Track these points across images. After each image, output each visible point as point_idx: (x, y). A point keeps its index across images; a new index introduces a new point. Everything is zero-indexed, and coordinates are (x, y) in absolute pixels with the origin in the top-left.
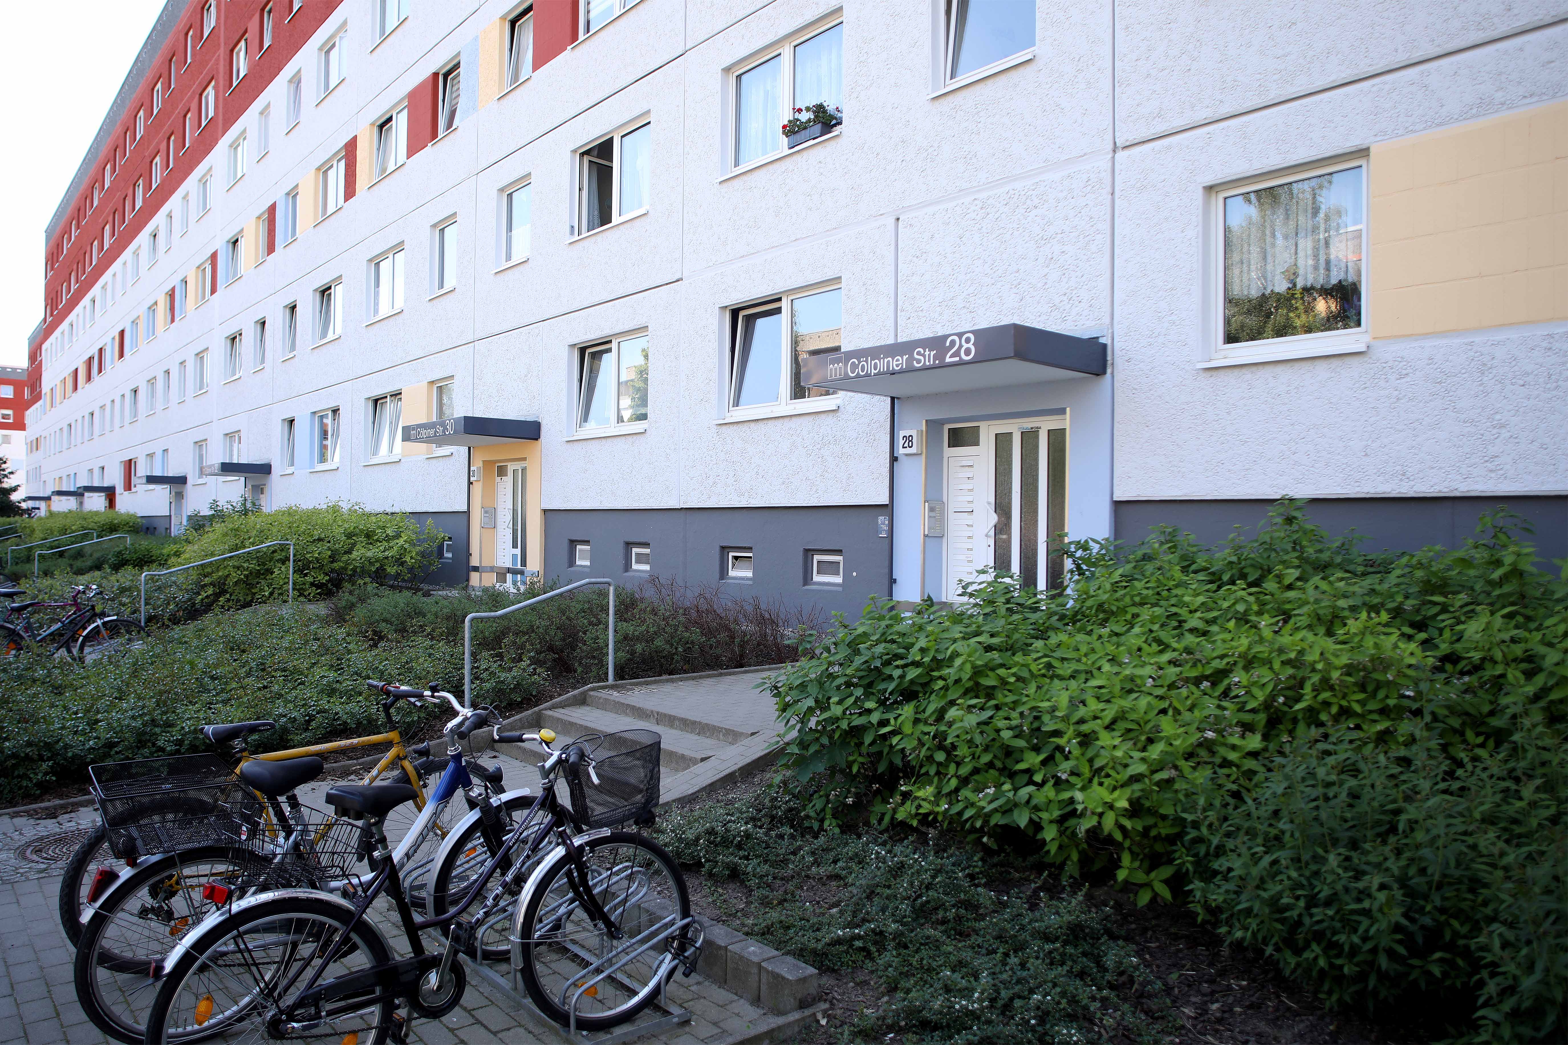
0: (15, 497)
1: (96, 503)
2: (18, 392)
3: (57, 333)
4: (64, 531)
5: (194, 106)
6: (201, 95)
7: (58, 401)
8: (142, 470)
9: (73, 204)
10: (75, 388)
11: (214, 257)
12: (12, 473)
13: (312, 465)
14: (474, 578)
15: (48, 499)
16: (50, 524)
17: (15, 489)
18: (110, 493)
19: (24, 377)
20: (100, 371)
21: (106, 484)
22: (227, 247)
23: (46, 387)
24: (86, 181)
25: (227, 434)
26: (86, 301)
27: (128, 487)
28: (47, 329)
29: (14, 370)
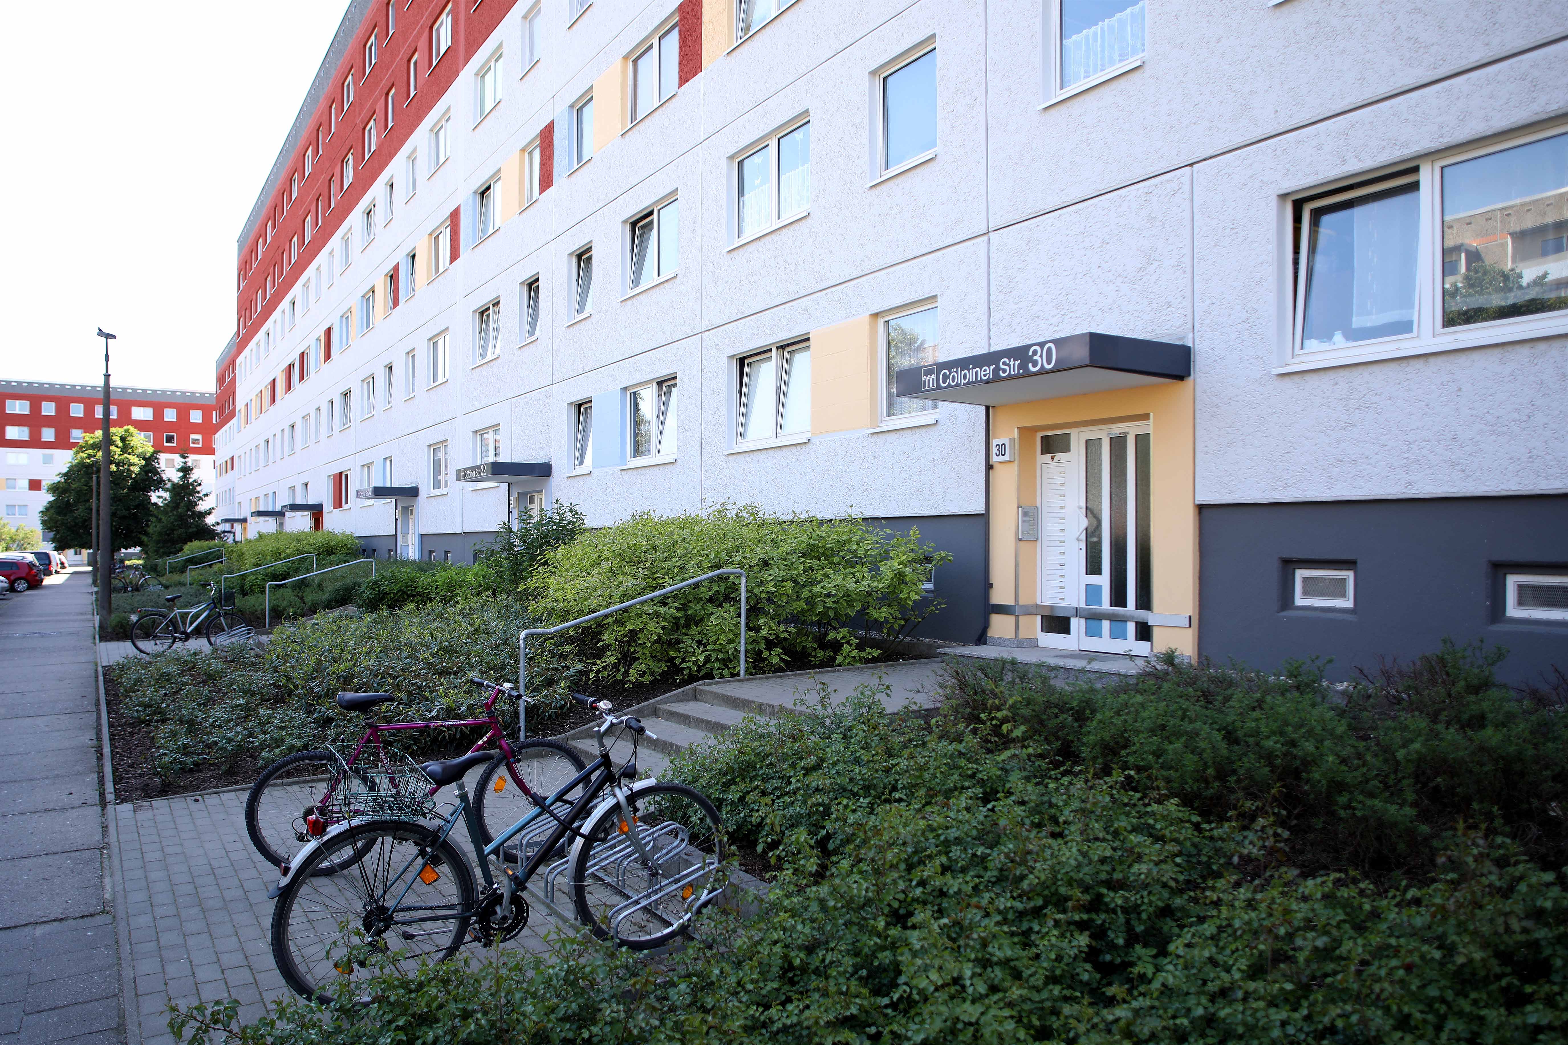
0: (210, 520)
1: (300, 523)
2: (207, 417)
3: (252, 344)
4: (277, 555)
5: (422, 44)
6: (431, 27)
7: (253, 417)
8: (355, 484)
9: (269, 202)
10: (273, 400)
11: (455, 216)
12: (206, 495)
13: (623, 460)
14: (1000, 626)
15: (280, 514)
16: (261, 547)
17: (209, 512)
18: (316, 512)
19: (214, 402)
20: (302, 378)
21: (311, 502)
22: (474, 199)
23: (240, 404)
24: (283, 174)
25: (476, 432)
26: (285, 304)
27: (338, 503)
28: (241, 342)
29: (203, 394)
